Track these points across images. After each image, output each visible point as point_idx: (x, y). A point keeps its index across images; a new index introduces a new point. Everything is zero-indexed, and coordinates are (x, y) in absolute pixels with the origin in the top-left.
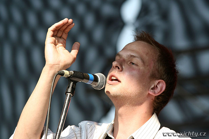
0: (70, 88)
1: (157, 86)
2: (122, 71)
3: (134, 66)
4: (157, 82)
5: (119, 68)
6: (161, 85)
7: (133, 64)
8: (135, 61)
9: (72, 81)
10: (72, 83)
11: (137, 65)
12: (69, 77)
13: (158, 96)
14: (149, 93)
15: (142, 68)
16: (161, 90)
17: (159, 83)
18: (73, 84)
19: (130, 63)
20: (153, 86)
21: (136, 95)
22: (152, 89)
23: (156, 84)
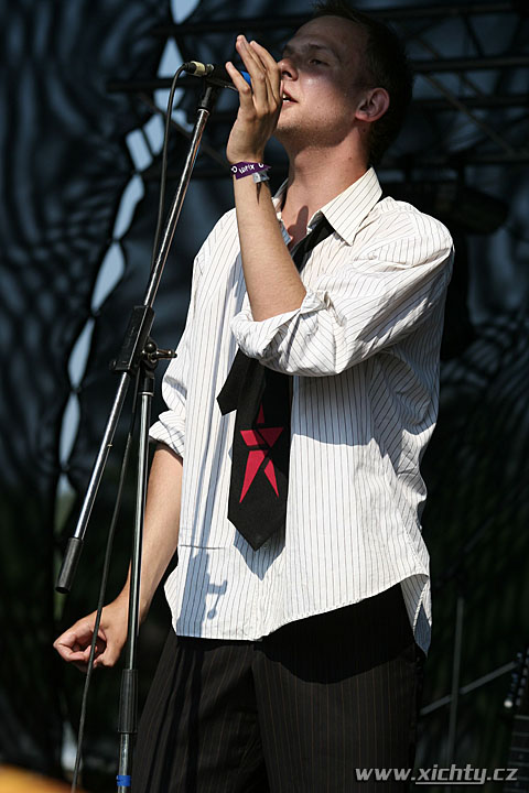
0: (206, 98)
1: (371, 102)
2: (295, 80)
3: (320, 67)
4: (371, 93)
5: (290, 75)
6: (379, 97)
7: (319, 62)
8: (321, 55)
9: (211, 85)
10: (209, 89)
11: (326, 64)
12: (204, 77)
13: (377, 121)
14: (356, 119)
15: (336, 68)
16: (381, 108)
17: (375, 95)
18: (212, 91)
19: (313, 61)
20: (363, 103)
21: (329, 125)
22: (362, 109)
23: (369, 98)
